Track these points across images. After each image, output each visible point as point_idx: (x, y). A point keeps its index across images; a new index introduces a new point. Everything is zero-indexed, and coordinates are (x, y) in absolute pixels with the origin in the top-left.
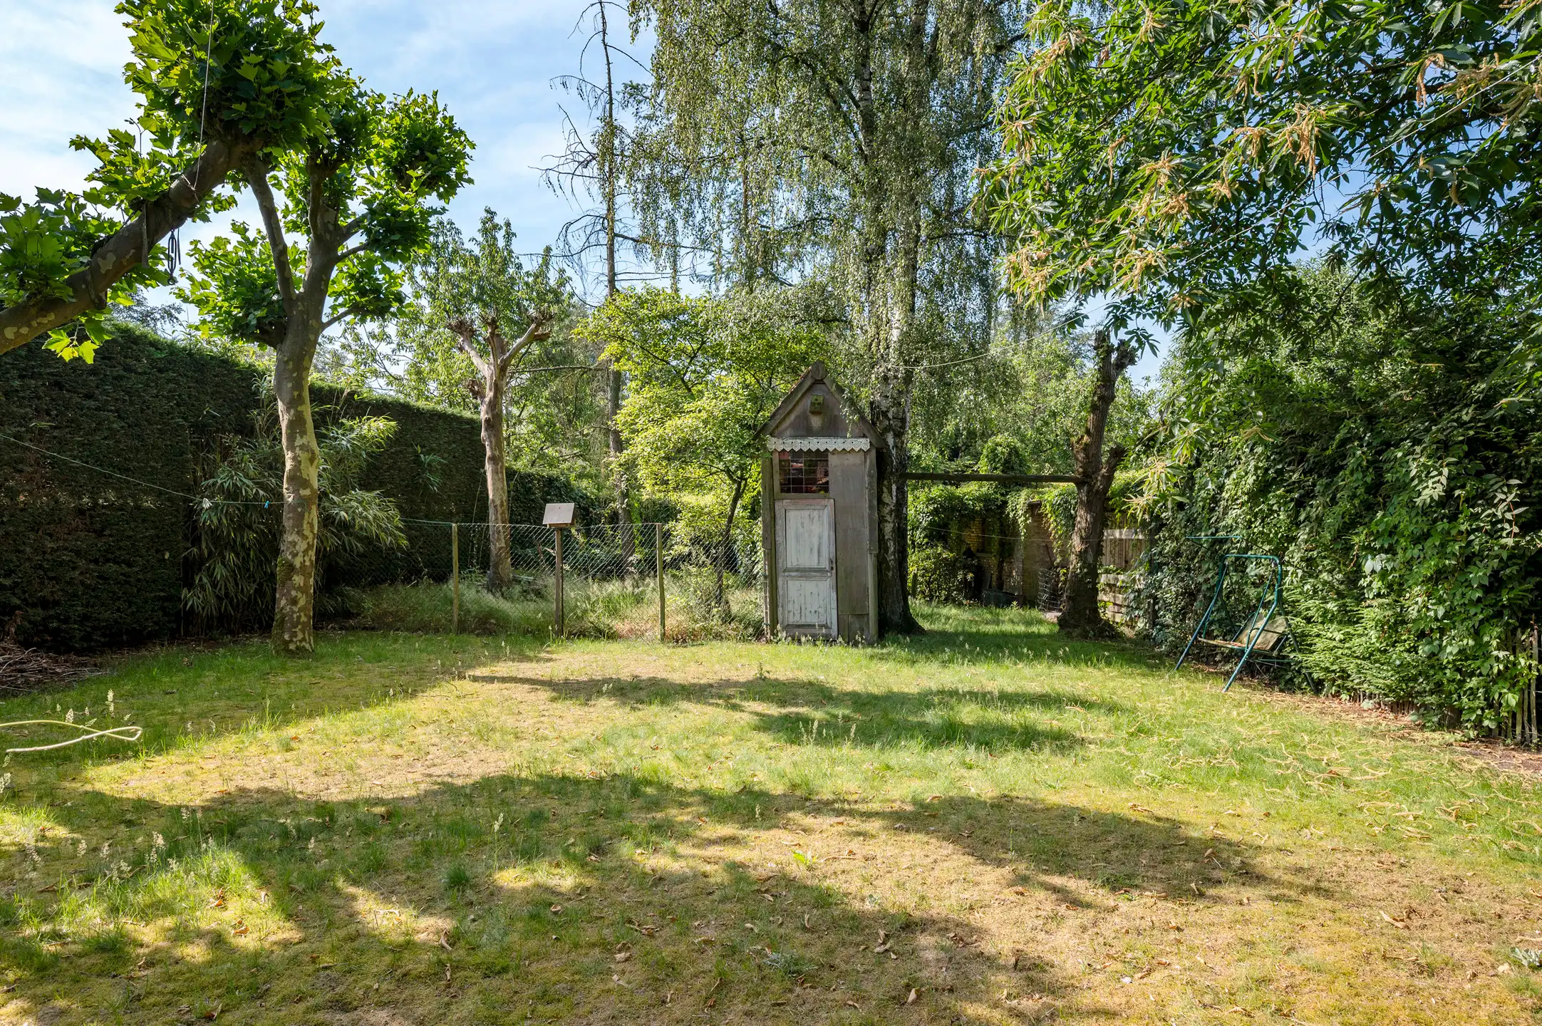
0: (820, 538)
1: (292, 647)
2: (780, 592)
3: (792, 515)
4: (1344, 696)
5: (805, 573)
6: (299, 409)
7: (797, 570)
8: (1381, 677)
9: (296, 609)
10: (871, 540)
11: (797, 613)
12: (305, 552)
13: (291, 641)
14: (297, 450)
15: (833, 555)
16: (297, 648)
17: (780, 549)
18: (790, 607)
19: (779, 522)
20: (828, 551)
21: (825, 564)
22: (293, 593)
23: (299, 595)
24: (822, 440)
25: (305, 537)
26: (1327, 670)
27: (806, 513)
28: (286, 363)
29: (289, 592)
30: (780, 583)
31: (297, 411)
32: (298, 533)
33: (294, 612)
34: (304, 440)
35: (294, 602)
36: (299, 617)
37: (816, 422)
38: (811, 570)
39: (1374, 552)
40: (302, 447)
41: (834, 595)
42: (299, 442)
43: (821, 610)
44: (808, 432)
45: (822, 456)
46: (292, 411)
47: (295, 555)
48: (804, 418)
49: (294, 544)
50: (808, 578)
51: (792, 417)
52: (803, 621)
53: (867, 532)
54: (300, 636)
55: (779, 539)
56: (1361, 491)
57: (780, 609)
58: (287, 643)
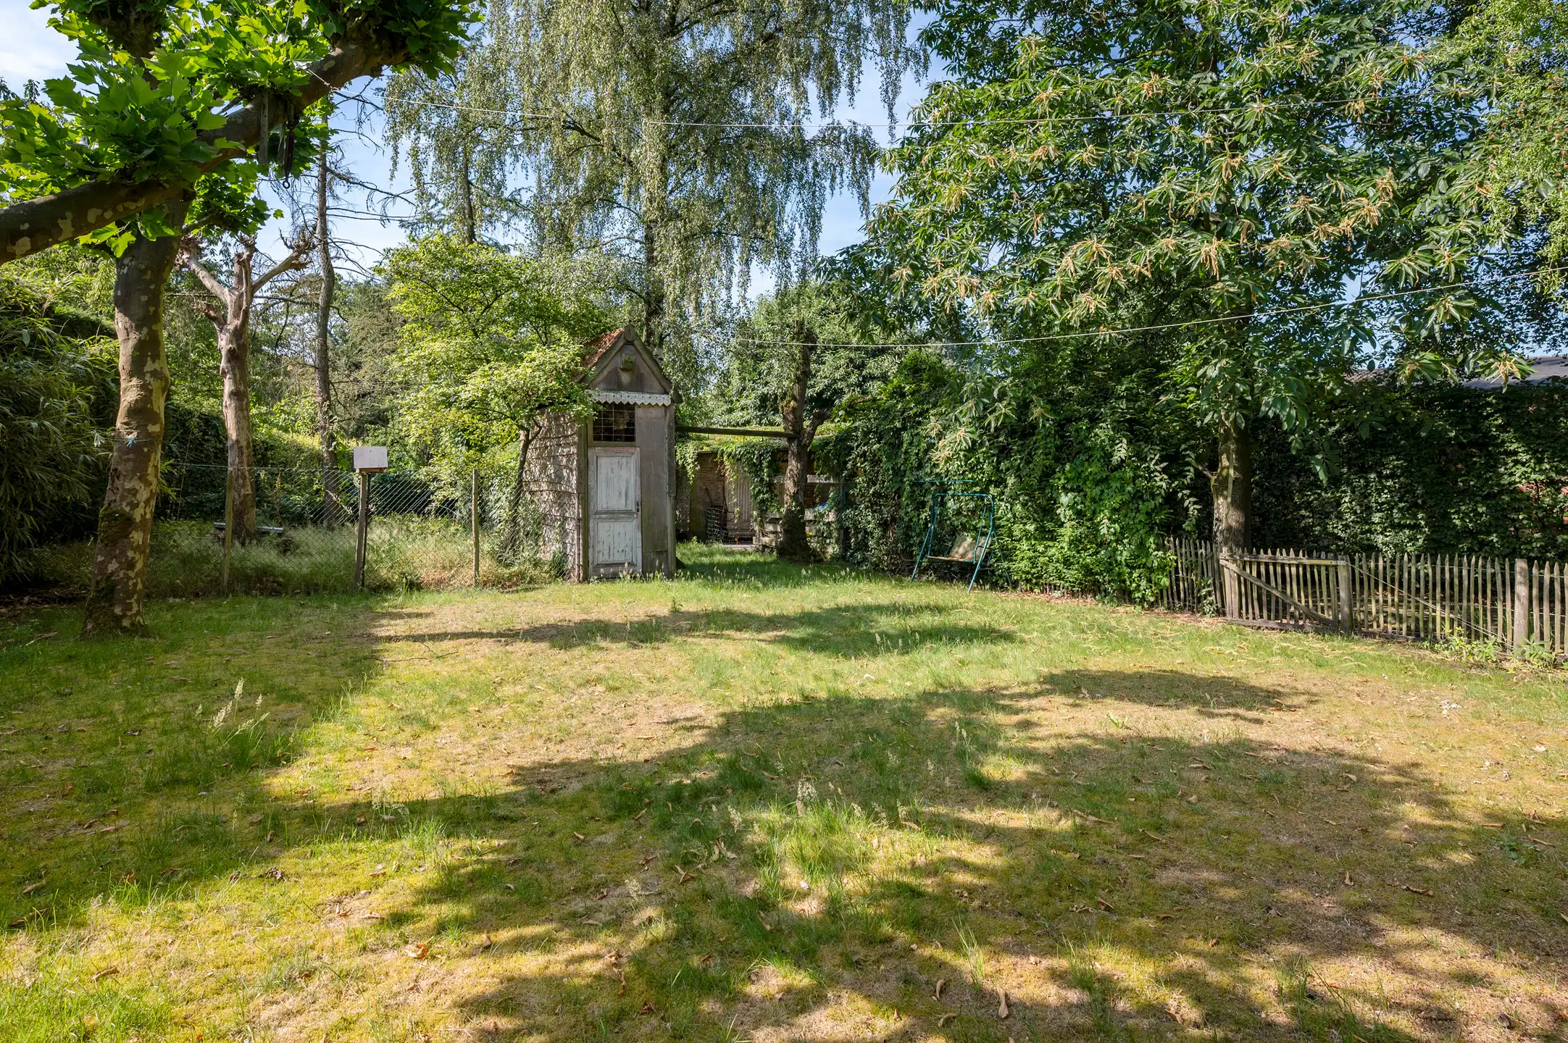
0: (628, 482)
1: (126, 623)
2: (592, 533)
3: (604, 461)
4: (1037, 590)
5: (614, 515)
6: (154, 327)
7: (607, 512)
8: (1072, 574)
9: (132, 574)
10: (670, 485)
11: (606, 552)
12: (147, 502)
13: (124, 616)
14: (148, 377)
15: (638, 499)
16: (133, 624)
17: (592, 493)
18: (599, 547)
19: (592, 467)
20: (634, 494)
21: (632, 507)
22: (130, 554)
23: (137, 556)
24: (632, 394)
25: (148, 484)
26: (1028, 573)
27: (616, 460)
28: (143, 272)
29: (123, 553)
30: (591, 525)
31: (150, 330)
32: (140, 478)
33: (129, 578)
34: (156, 366)
35: (131, 565)
36: (135, 585)
37: (625, 378)
38: (620, 512)
39: (1066, 491)
40: (155, 374)
41: (639, 535)
42: (149, 366)
43: (628, 549)
44: (619, 387)
45: (630, 407)
46: (145, 330)
47: (134, 506)
48: (615, 373)
49: (134, 492)
50: (616, 519)
51: (605, 373)
52: (611, 560)
53: (666, 477)
54: (135, 609)
55: (591, 483)
56: (1053, 450)
57: (591, 550)
58: (118, 619)
